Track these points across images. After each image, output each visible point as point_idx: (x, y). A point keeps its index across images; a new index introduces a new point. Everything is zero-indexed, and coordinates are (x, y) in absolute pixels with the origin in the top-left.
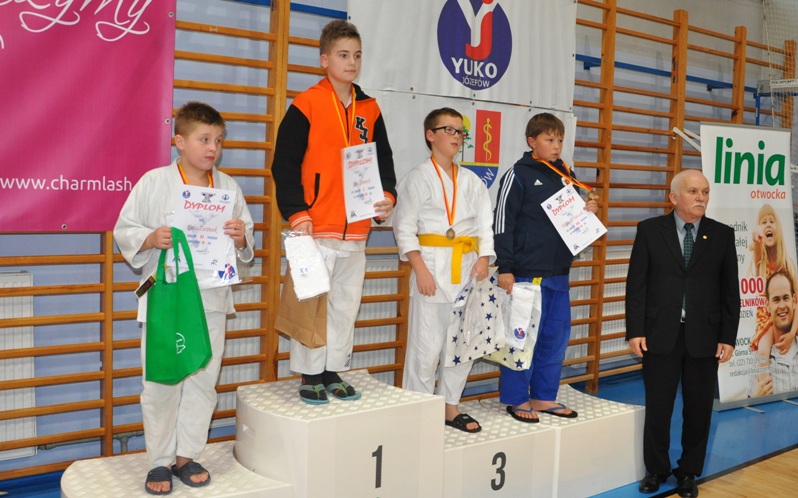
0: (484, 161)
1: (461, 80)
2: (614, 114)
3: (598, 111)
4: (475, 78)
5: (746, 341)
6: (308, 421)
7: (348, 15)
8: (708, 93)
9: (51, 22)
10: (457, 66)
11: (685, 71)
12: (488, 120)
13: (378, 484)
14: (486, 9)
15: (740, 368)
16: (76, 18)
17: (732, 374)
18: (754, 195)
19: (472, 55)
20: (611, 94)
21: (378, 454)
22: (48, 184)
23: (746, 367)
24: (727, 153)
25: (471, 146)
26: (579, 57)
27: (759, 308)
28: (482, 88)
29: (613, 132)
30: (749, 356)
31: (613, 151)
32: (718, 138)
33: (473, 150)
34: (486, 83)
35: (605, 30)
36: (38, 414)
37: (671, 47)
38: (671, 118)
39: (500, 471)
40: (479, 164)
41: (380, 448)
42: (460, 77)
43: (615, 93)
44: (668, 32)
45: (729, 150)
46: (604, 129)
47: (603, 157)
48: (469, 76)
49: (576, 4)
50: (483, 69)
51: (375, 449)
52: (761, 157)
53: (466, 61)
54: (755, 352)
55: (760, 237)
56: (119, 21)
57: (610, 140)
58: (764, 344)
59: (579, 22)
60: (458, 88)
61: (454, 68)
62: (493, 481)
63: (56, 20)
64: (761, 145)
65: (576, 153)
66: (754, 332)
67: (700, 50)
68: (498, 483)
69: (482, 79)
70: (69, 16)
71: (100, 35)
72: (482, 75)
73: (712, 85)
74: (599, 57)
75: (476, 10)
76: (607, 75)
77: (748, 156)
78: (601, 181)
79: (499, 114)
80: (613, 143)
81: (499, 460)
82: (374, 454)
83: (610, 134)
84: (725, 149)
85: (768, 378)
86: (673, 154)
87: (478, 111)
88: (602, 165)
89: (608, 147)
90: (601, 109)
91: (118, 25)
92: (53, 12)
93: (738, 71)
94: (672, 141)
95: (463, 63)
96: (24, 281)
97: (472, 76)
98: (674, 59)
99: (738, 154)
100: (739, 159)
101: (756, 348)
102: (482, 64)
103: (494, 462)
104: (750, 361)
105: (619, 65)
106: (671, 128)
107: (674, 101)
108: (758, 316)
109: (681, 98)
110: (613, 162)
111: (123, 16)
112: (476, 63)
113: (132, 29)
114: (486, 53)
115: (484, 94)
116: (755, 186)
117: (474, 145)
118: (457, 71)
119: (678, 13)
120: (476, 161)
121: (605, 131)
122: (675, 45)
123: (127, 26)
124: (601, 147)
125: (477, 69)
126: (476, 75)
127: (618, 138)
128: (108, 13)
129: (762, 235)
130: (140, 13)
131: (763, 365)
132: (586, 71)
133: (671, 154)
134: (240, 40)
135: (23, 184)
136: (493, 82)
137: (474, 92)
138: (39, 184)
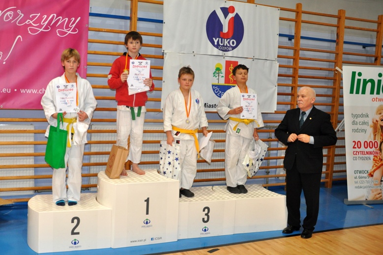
0: (229, 83)
1: (218, 48)
2: (300, 60)
3: (292, 60)
4: (225, 46)
5: (366, 172)
6: (116, 184)
7: (164, 22)
8: (363, 49)
9: (39, 30)
10: (216, 41)
11: (343, 39)
12: (232, 65)
13: (147, 213)
14: (231, 15)
15: (362, 185)
16: (49, 28)
17: (356, 187)
18: (374, 100)
19: (224, 36)
20: (298, 52)
21: (147, 201)
22: (38, 91)
23: (365, 184)
24: (358, 79)
25: (223, 77)
26: (280, 35)
27: (375, 156)
28: (229, 51)
29: (299, 70)
30: (367, 179)
31: (299, 79)
32: (353, 72)
33: (224, 78)
34: (230, 49)
35: (296, 22)
36: (35, 178)
37: (336, 28)
38: (335, 63)
39: (207, 215)
40: (226, 85)
41: (148, 198)
42: (217, 46)
43: (300, 51)
44: (334, 21)
45: (359, 78)
46: (295, 68)
47: (294, 81)
48: (222, 46)
49: (279, 11)
50: (229, 42)
51: (146, 199)
52: (379, 81)
53: (220, 39)
54: (371, 178)
55: (377, 121)
56: (66, 29)
57: (297, 73)
58: (377, 174)
59: (281, 19)
60: (216, 51)
61: (214, 42)
62: (203, 219)
63: (41, 30)
64: (380, 75)
65: (278, 79)
66: (371, 168)
67: (354, 28)
68: (206, 220)
69: (229, 47)
70: (46, 28)
71: (58, 35)
72: (228, 45)
73: (365, 46)
74: (293, 34)
75: (226, 17)
76: (297, 43)
77: (372, 81)
78: (293, 93)
79: (238, 62)
80: (299, 74)
81: (206, 210)
82: (145, 201)
83: (297, 71)
84: (357, 77)
85: (380, 191)
86: (336, 80)
87: (227, 61)
88: (294, 85)
89: (297, 77)
90: (294, 59)
91: (65, 30)
92: (40, 27)
93: (378, 38)
94: (335, 74)
95: (219, 40)
96: (31, 128)
97: (224, 46)
98: (337, 34)
99: (365, 80)
100: (365, 82)
101: (372, 176)
102: (228, 40)
103: (204, 210)
104: (368, 182)
105: (302, 38)
106: (335, 67)
107: (337, 54)
108: (374, 159)
109: (340, 53)
110: (299, 83)
111: (67, 27)
112: (225, 40)
113: (71, 31)
114: (231, 36)
115: (230, 53)
116: (375, 96)
117: (224, 76)
118: (216, 44)
119: (340, 11)
120: (225, 83)
121: (295, 70)
122: (338, 27)
123: (69, 31)
124: (294, 77)
125: (226, 42)
126: (225, 45)
127: (301, 72)
128: (61, 26)
129: (378, 120)
130: (74, 25)
131: (376, 185)
132: (290, 41)
133: (335, 80)
134: (120, 34)
135: (29, 91)
136: (233, 48)
137: (224, 52)
138: (35, 91)
